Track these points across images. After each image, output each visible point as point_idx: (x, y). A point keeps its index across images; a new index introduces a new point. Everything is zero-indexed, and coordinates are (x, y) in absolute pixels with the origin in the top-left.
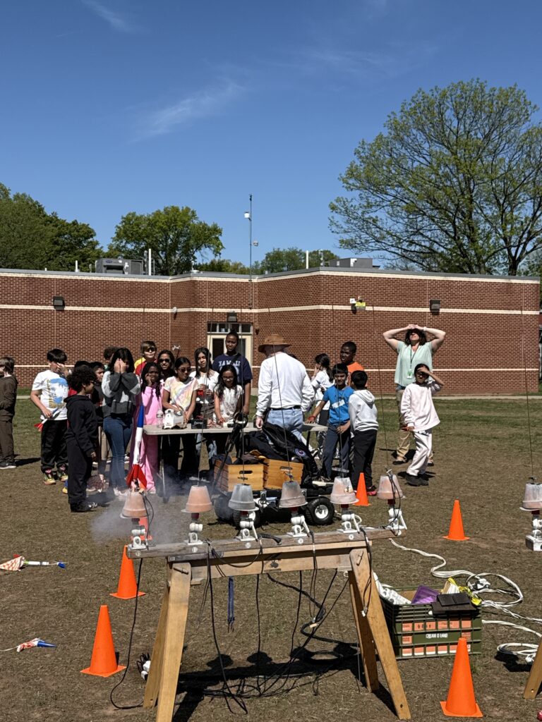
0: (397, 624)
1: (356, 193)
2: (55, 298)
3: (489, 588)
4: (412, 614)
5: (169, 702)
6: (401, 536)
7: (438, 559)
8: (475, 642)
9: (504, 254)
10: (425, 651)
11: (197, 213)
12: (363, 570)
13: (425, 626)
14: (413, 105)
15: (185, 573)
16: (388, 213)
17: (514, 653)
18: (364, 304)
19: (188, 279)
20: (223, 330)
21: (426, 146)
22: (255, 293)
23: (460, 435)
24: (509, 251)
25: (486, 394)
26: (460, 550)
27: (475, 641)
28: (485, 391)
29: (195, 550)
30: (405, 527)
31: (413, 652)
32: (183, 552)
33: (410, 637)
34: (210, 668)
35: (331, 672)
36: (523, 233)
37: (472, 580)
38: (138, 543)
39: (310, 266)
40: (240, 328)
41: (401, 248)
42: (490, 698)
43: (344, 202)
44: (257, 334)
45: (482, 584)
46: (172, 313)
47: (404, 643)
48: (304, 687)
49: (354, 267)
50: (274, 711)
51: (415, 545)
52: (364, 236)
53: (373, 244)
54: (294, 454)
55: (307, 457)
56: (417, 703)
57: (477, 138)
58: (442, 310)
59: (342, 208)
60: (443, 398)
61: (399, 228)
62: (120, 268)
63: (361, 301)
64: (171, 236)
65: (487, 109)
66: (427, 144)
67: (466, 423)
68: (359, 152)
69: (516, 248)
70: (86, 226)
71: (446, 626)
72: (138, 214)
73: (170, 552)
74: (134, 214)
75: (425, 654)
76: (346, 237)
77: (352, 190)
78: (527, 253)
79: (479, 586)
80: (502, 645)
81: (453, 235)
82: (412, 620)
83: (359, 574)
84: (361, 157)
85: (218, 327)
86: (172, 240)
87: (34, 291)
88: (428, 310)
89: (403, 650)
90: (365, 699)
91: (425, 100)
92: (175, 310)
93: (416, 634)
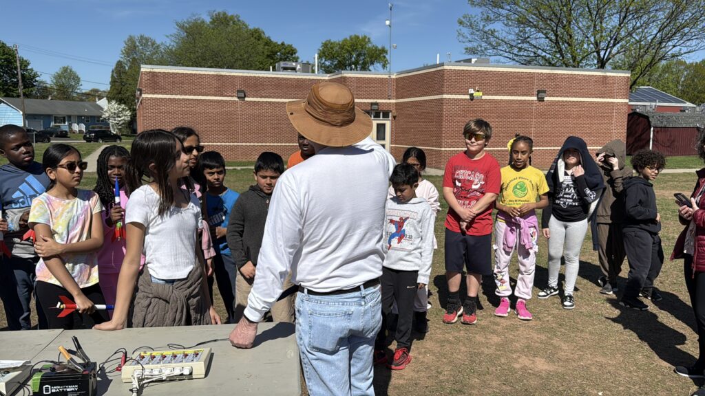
9: (594, 57)
11: (371, 40)
16: (504, 23)
18: (480, 94)
19: (340, 76)
22: (393, 87)
24: (599, 55)
36: (611, 39)
40: (381, 114)
41: (513, 53)
43: (469, 18)
44: (395, 119)
49: (474, 64)
52: (484, 44)
53: (491, 51)
58: (547, 99)
59: (467, 23)
63: (478, 91)
64: (354, 56)
69: (604, 51)
76: (470, 45)
77: (475, 6)
78: (613, 56)
81: (554, 41)
87: (222, 85)
88: (535, 98)
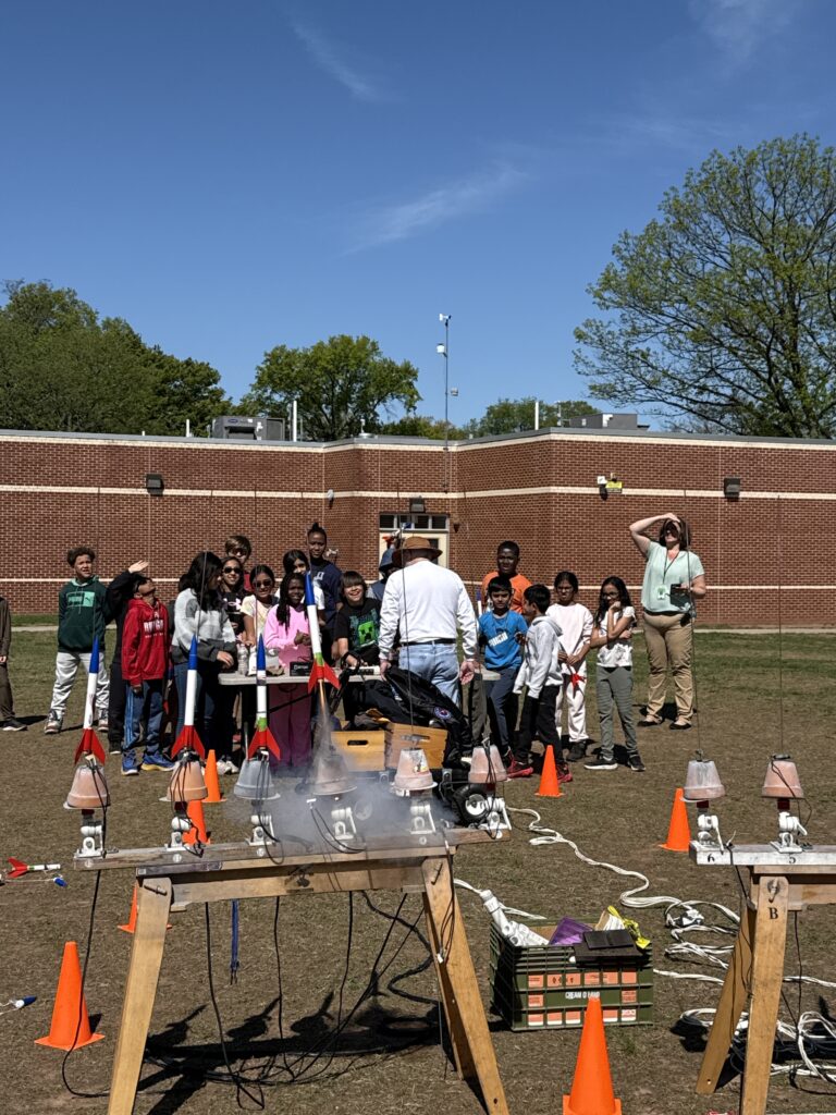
0: (518, 977)
1: (615, 313)
2: (149, 477)
3: (702, 924)
4: (544, 961)
5: (127, 1088)
6: (501, 841)
7: (638, 878)
8: (642, 1007)
10: (564, 1019)
11: (380, 345)
12: (441, 891)
13: (564, 981)
14: (704, 176)
15: (161, 893)
16: (663, 343)
17: (704, 1024)
18: (619, 485)
19: (350, 447)
20: (404, 525)
21: (725, 238)
22: (453, 469)
23: (742, 689)
25: (814, 625)
26: (677, 866)
27: (643, 1004)
28: (812, 622)
29: (177, 858)
30: (508, 825)
31: (545, 1020)
32: (160, 862)
33: (541, 997)
34: (231, 1039)
35: (414, 1048)
37: (676, 911)
38: (90, 847)
39: (540, 427)
40: (430, 521)
41: (687, 399)
42: (643, 1091)
43: (597, 327)
44: (456, 530)
45: (690, 918)
46: (326, 499)
47: (530, 1005)
48: (363, 1070)
49: (608, 428)
50: (304, 1106)
51: (611, 857)
52: (628, 379)
53: (642, 392)
54: (432, 716)
55: (453, 720)
56: (526, 1098)
57: (806, 225)
58: (742, 495)
59: (593, 336)
60: (742, 632)
61: (682, 366)
62: (250, 431)
63: (615, 481)
64: (340, 381)
65: (820, 181)
66: (726, 236)
67: (760, 669)
68: (619, 250)
70: (206, 367)
71: (598, 980)
72: (289, 349)
73: (138, 861)
74: (282, 348)
75: (564, 1023)
76: (600, 380)
77: (608, 308)
79: (686, 921)
80: (689, 1013)
81: (766, 376)
82: (543, 969)
83: (435, 898)
84: (622, 258)
85: (395, 520)
86: (341, 387)
87: (118, 466)
88: (721, 494)
89: (530, 1016)
90: (451, 1090)
91: (723, 169)
92: (330, 494)
93: (549, 991)
